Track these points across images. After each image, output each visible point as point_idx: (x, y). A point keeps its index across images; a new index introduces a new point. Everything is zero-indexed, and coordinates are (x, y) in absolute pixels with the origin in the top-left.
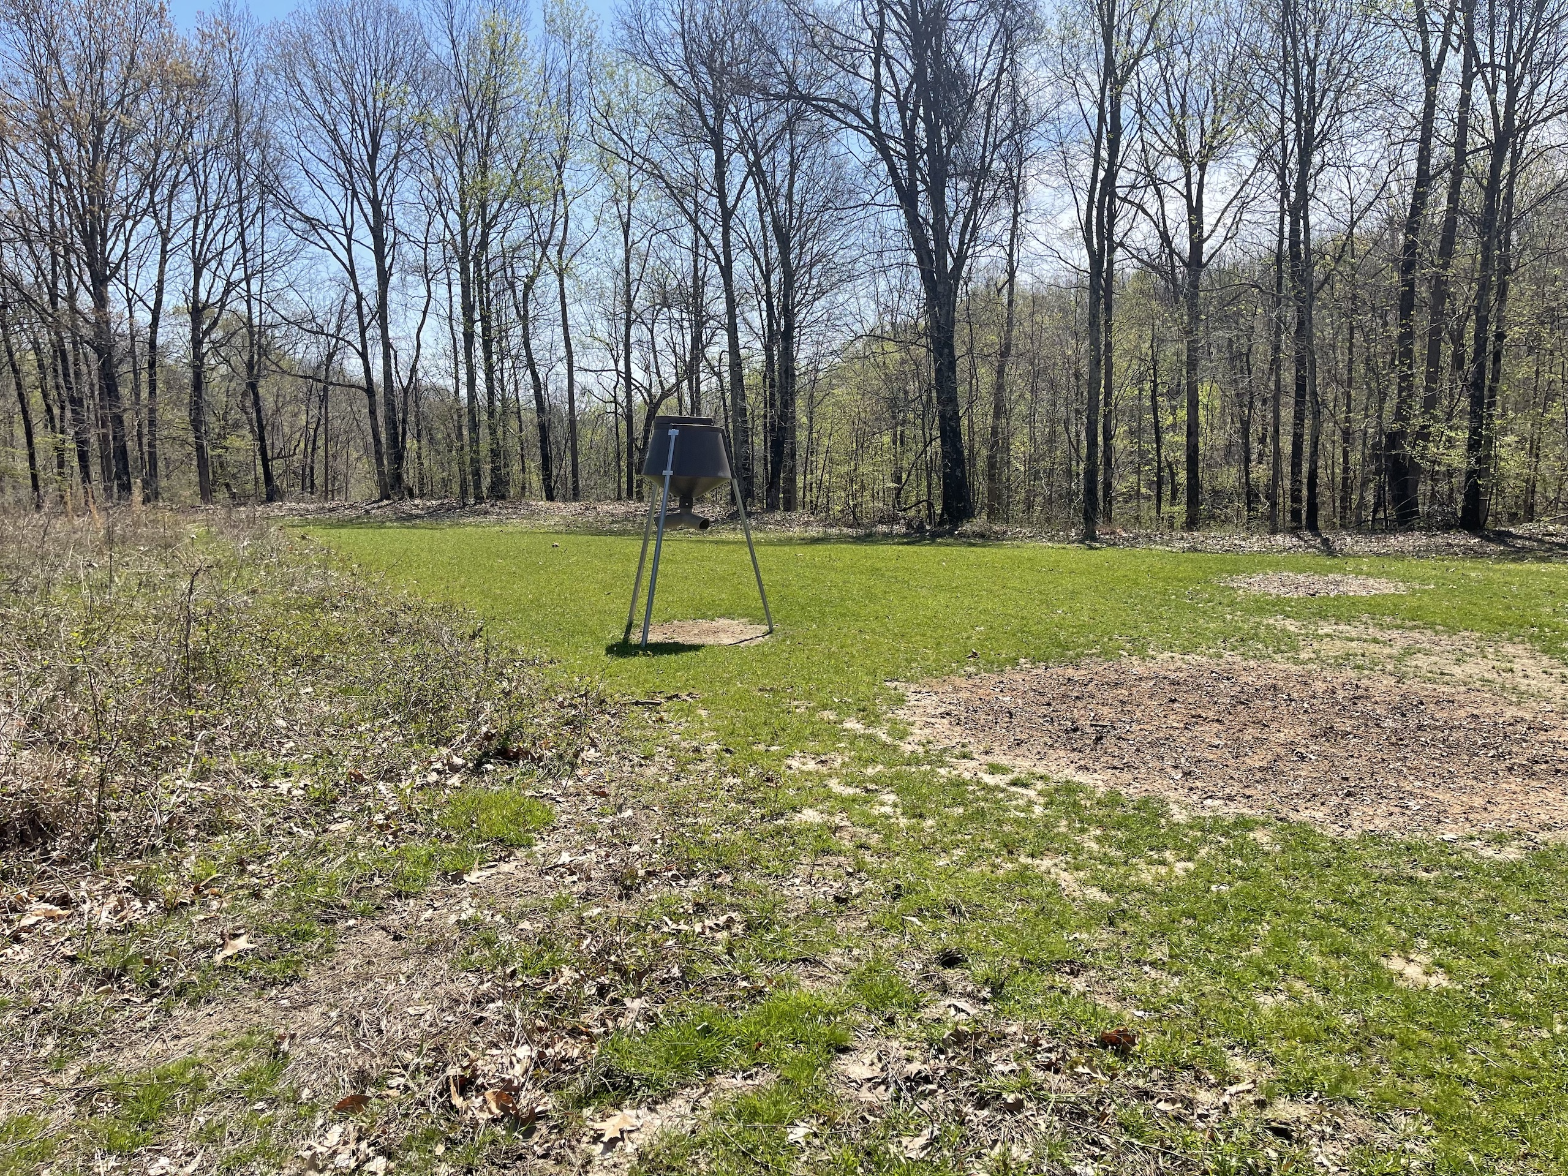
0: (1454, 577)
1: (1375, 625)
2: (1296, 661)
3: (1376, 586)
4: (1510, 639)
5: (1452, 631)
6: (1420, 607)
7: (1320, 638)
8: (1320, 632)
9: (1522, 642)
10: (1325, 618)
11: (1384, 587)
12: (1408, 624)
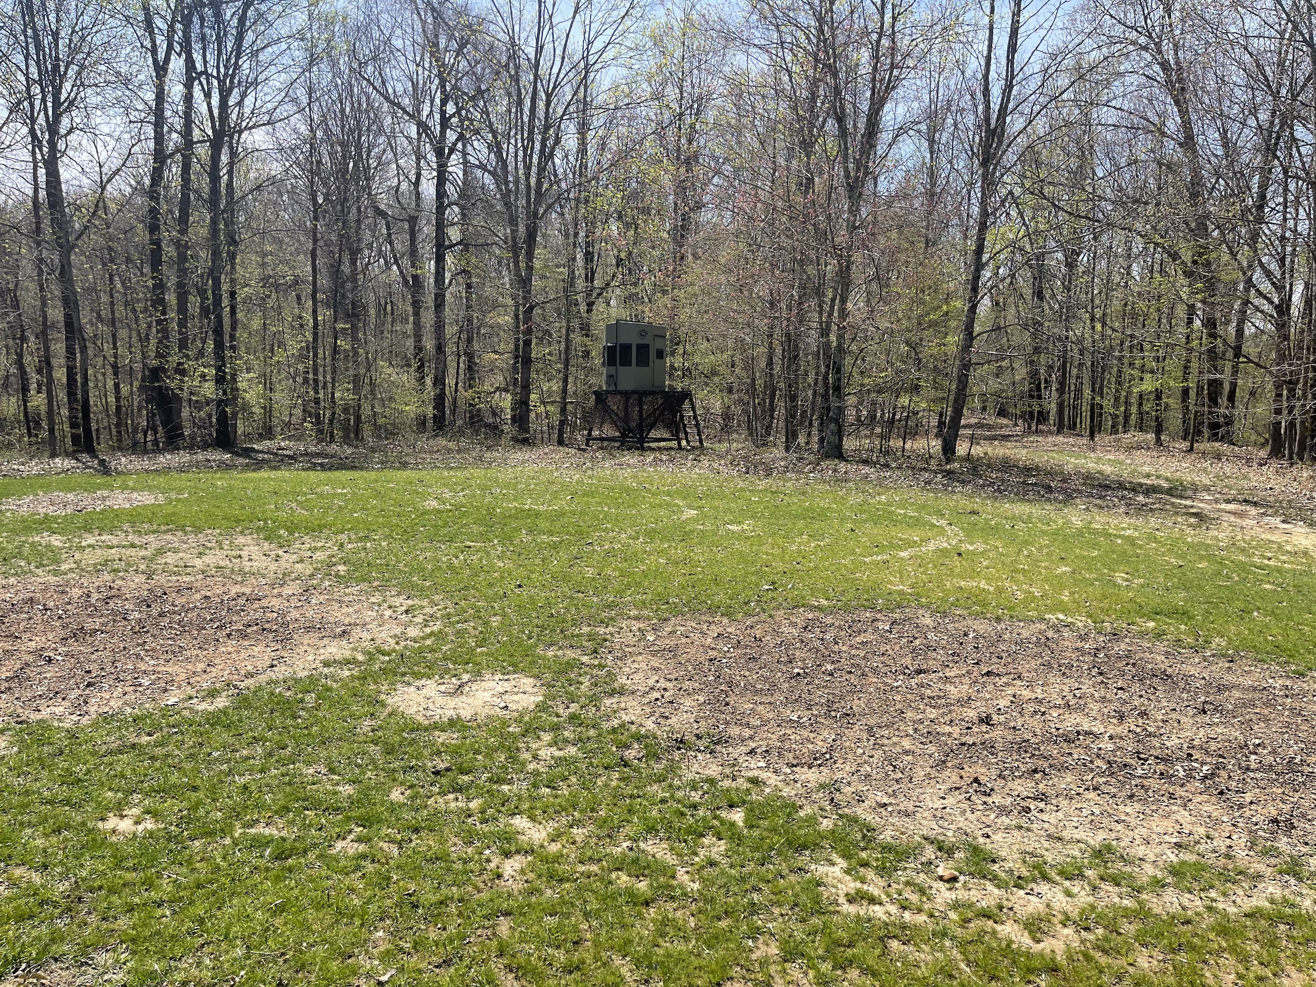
0: (204, 487)
1: (134, 532)
2: (56, 573)
3: (140, 498)
4: (242, 532)
5: (198, 530)
6: (173, 514)
7: (83, 549)
8: (84, 544)
9: (251, 534)
10: (89, 531)
11: (146, 499)
12: (163, 528)
